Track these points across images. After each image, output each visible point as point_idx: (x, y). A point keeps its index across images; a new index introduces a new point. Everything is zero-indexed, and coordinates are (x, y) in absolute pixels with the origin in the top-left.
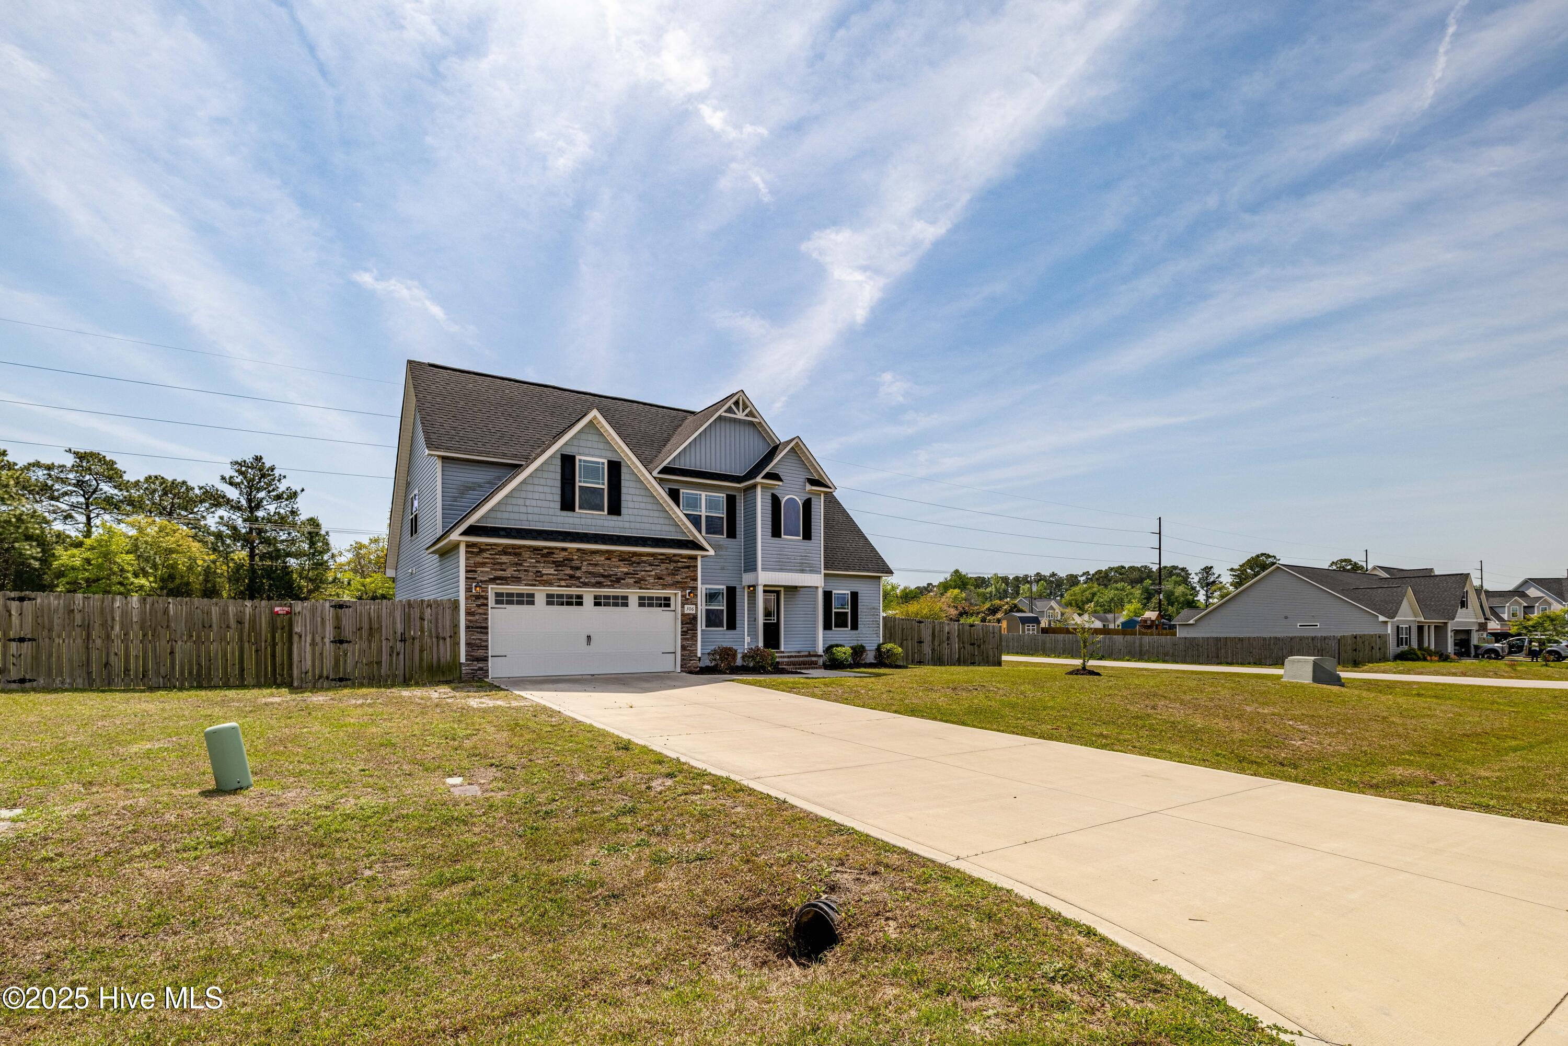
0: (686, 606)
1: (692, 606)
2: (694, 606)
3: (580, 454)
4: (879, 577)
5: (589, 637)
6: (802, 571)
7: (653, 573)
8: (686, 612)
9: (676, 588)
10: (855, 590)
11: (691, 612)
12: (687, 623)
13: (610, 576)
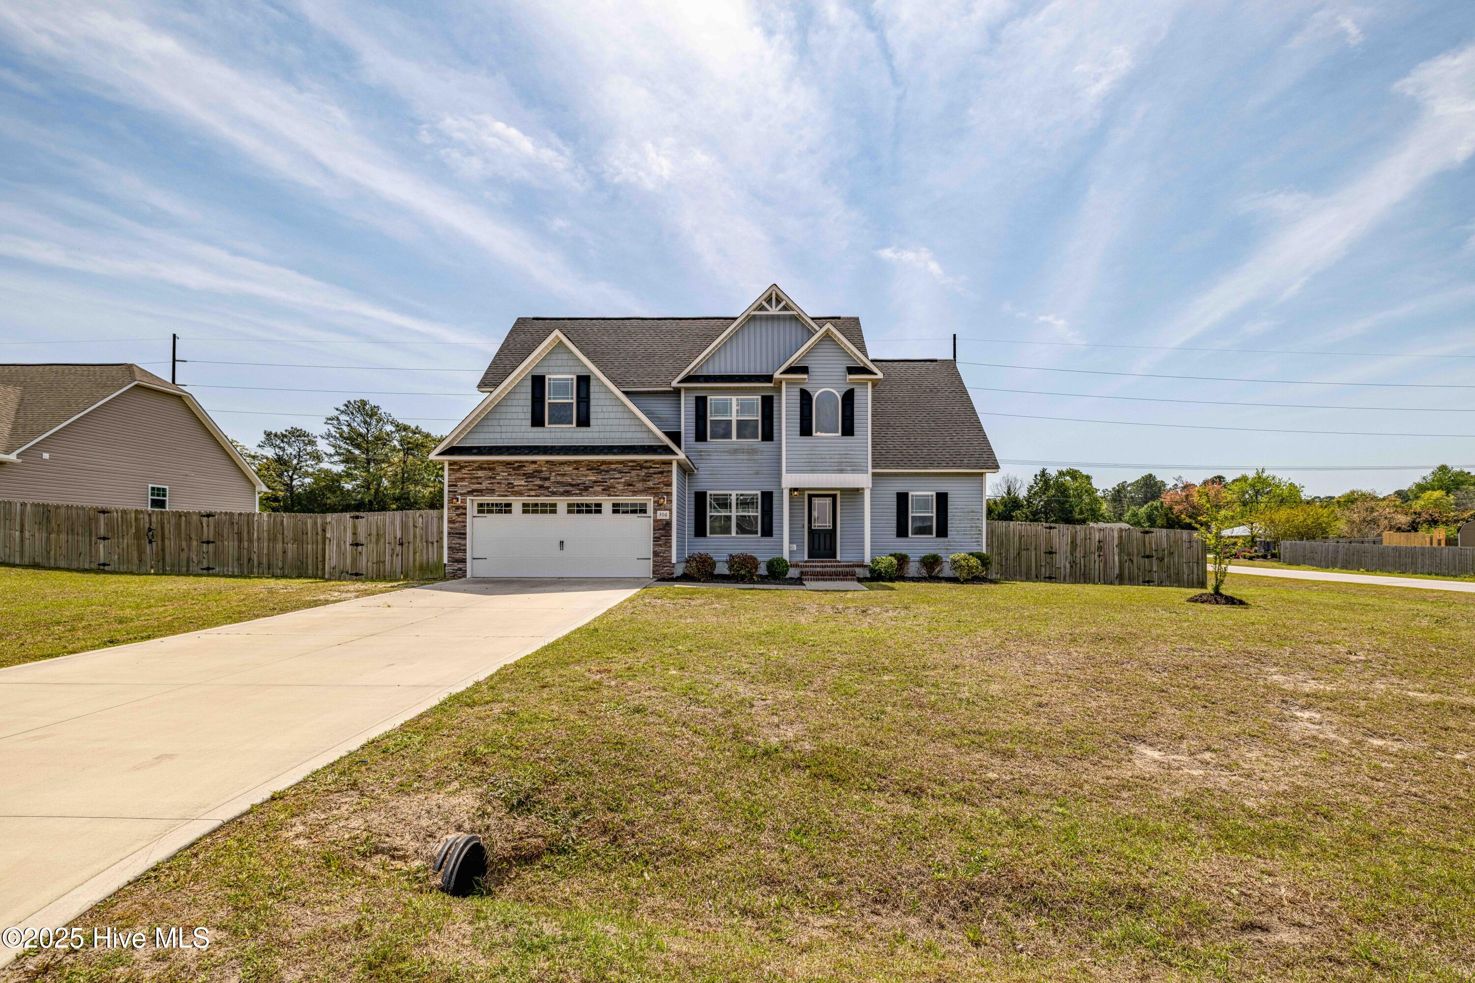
0: (659, 512)
1: (665, 512)
2: (668, 512)
3: (550, 373)
4: (982, 474)
5: (562, 543)
6: (841, 471)
7: (623, 480)
8: (659, 518)
9: (651, 494)
10: (942, 490)
11: (664, 518)
12: (660, 529)
13: (578, 485)
